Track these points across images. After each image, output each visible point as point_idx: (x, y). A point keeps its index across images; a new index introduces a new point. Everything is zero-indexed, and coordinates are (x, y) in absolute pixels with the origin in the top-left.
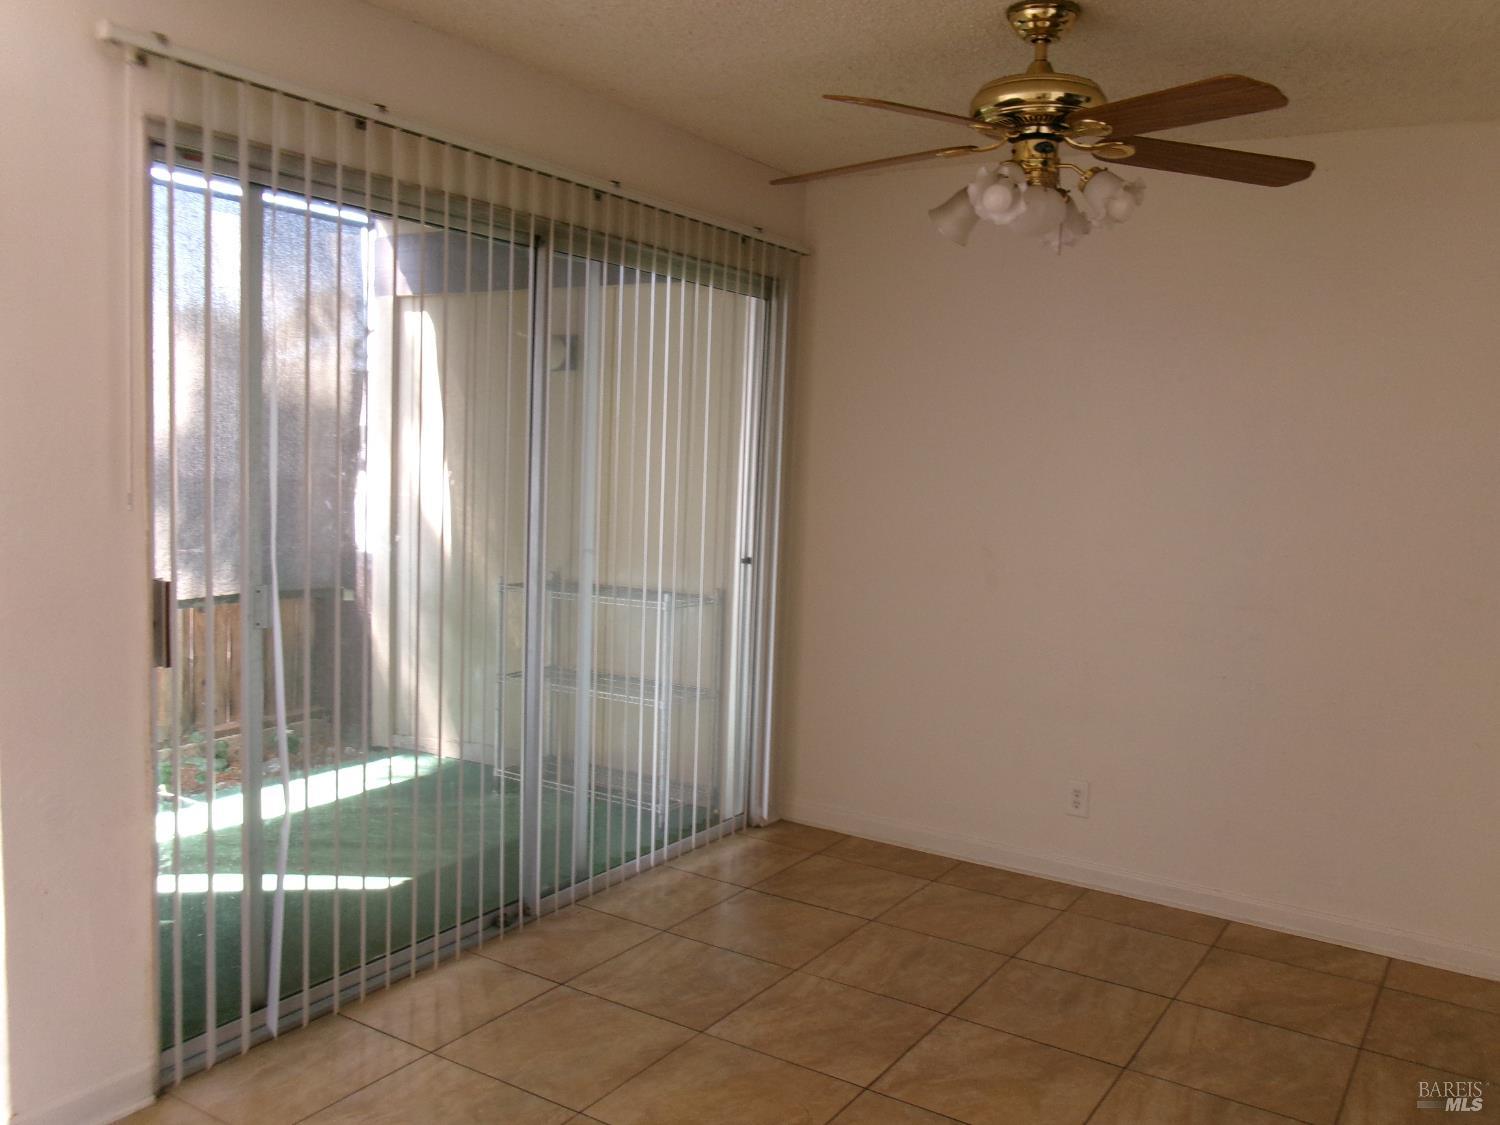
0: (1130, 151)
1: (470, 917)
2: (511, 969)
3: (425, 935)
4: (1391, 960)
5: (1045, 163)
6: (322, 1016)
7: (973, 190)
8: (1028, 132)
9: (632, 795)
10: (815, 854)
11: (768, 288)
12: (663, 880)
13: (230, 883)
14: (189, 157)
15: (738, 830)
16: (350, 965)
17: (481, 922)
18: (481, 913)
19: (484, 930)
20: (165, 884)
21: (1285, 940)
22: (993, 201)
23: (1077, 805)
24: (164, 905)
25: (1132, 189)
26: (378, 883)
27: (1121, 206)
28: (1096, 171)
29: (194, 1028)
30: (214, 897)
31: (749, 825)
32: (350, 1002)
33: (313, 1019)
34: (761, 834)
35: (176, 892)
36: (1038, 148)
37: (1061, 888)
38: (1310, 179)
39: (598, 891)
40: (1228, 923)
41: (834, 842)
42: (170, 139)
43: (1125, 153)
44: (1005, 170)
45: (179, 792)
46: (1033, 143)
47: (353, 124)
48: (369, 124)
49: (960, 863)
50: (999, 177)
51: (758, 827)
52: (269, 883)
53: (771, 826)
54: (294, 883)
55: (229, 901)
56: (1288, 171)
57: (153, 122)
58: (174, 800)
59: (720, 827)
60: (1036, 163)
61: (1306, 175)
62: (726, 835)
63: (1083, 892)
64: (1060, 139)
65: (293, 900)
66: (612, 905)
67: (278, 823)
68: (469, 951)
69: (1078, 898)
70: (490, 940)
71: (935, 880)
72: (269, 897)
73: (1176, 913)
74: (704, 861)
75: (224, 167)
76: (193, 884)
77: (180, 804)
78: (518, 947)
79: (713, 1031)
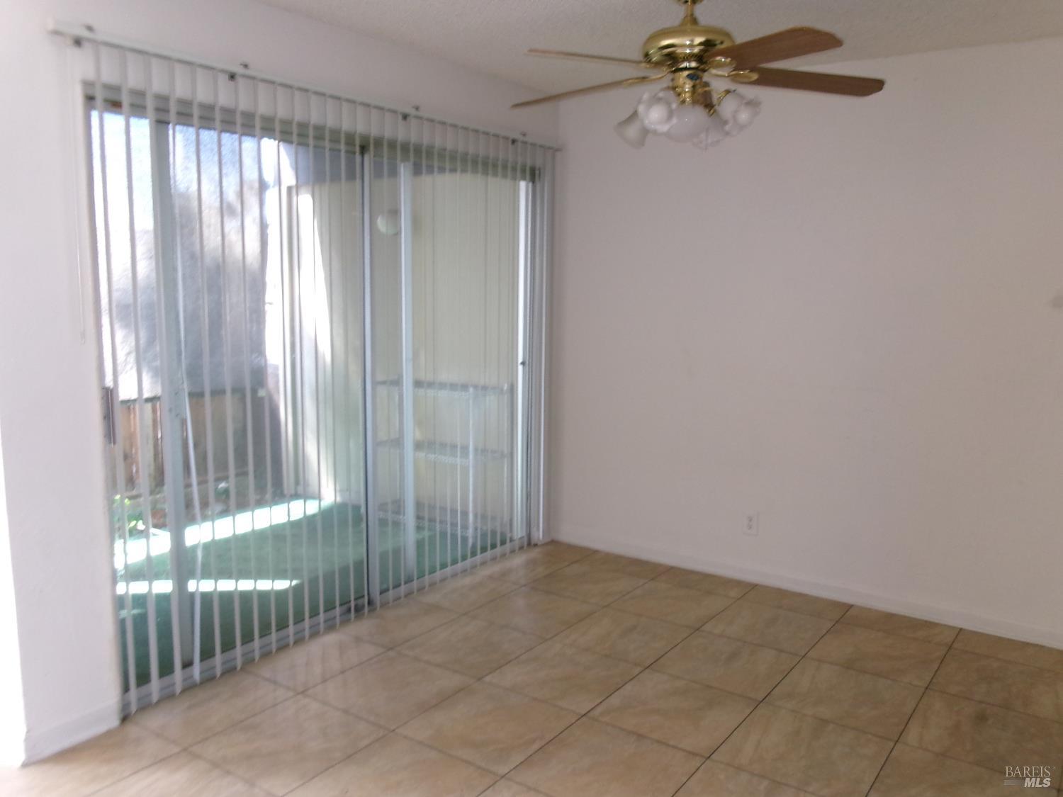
0: (755, 76)
1: (329, 607)
2: (358, 640)
3: (299, 619)
4: (961, 629)
5: (694, 87)
6: (229, 671)
7: (641, 109)
8: (681, 66)
9: (454, 525)
10: (572, 563)
11: (533, 175)
12: (468, 581)
13: (164, 586)
14: (114, 105)
15: (521, 548)
16: (247, 638)
17: (338, 611)
18: (338, 603)
19: (341, 616)
20: (121, 589)
21: (890, 617)
22: (655, 116)
23: (750, 527)
24: (120, 602)
25: (752, 104)
26: (282, 585)
27: (744, 116)
28: (728, 92)
29: (143, 678)
30: (154, 595)
31: (529, 544)
32: (249, 662)
33: (223, 674)
34: (537, 550)
35: (127, 593)
36: (690, 77)
37: (738, 583)
38: (881, 92)
39: (421, 589)
40: (851, 606)
41: (586, 555)
42: (100, 95)
43: (750, 78)
44: (661, 95)
45: (151, 526)
46: (686, 73)
47: (227, 77)
48: (237, 77)
49: (672, 568)
50: (660, 100)
51: (536, 545)
52: (192, 586)
53: (544, 545)
54: (207, 586)
55: (163, 599)
56: (867, 87)
57: (87, 84)
58: (147, 530)
59: (508, 546)
60: (687, 88)
61: (880, 89)
62: (513, 551)
63: (754, 587)
64: (704, 71)
65: (207, 598)
66: (431, 598)
67: (194, 548)
68: (331, 627)
69: (750, 590)
70: (345, 622)
71: (652, 579)
72: (192, 595)
73: (816, 600)
74: (496, 569)
75: (138, 110)
76: (139, 588)
77: (151, 535)
78: (363, 627)
79: (488, 679)
